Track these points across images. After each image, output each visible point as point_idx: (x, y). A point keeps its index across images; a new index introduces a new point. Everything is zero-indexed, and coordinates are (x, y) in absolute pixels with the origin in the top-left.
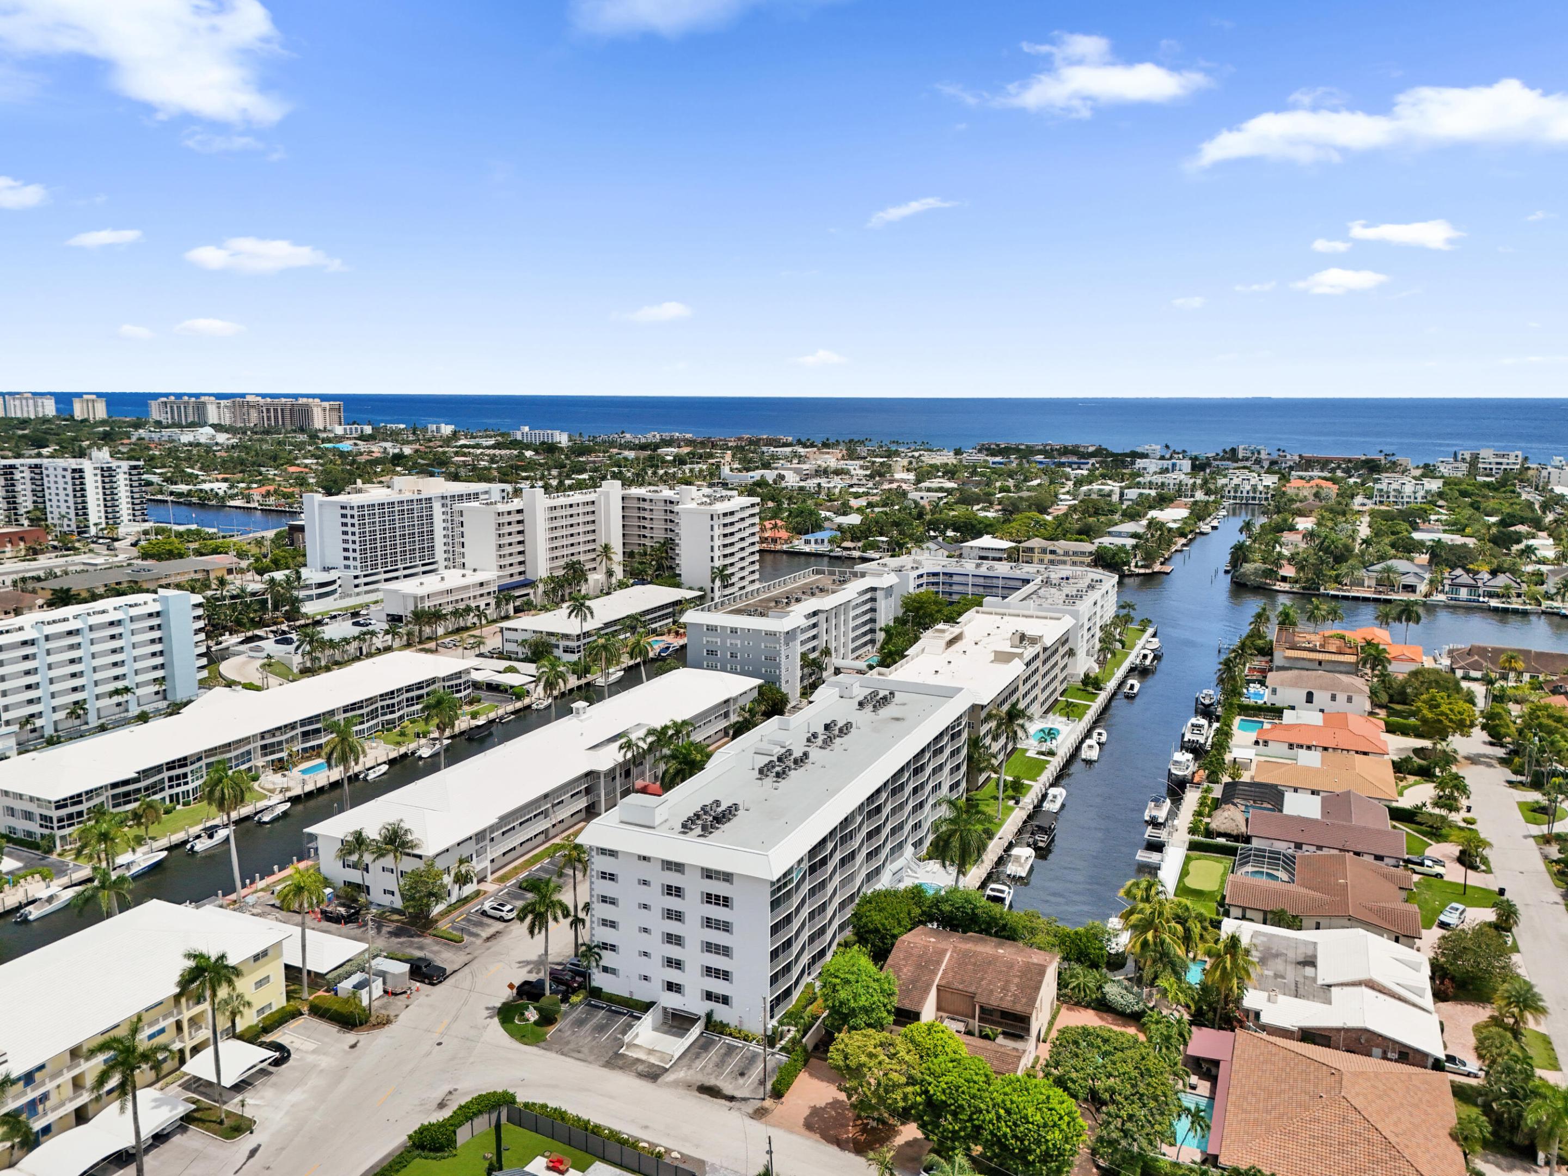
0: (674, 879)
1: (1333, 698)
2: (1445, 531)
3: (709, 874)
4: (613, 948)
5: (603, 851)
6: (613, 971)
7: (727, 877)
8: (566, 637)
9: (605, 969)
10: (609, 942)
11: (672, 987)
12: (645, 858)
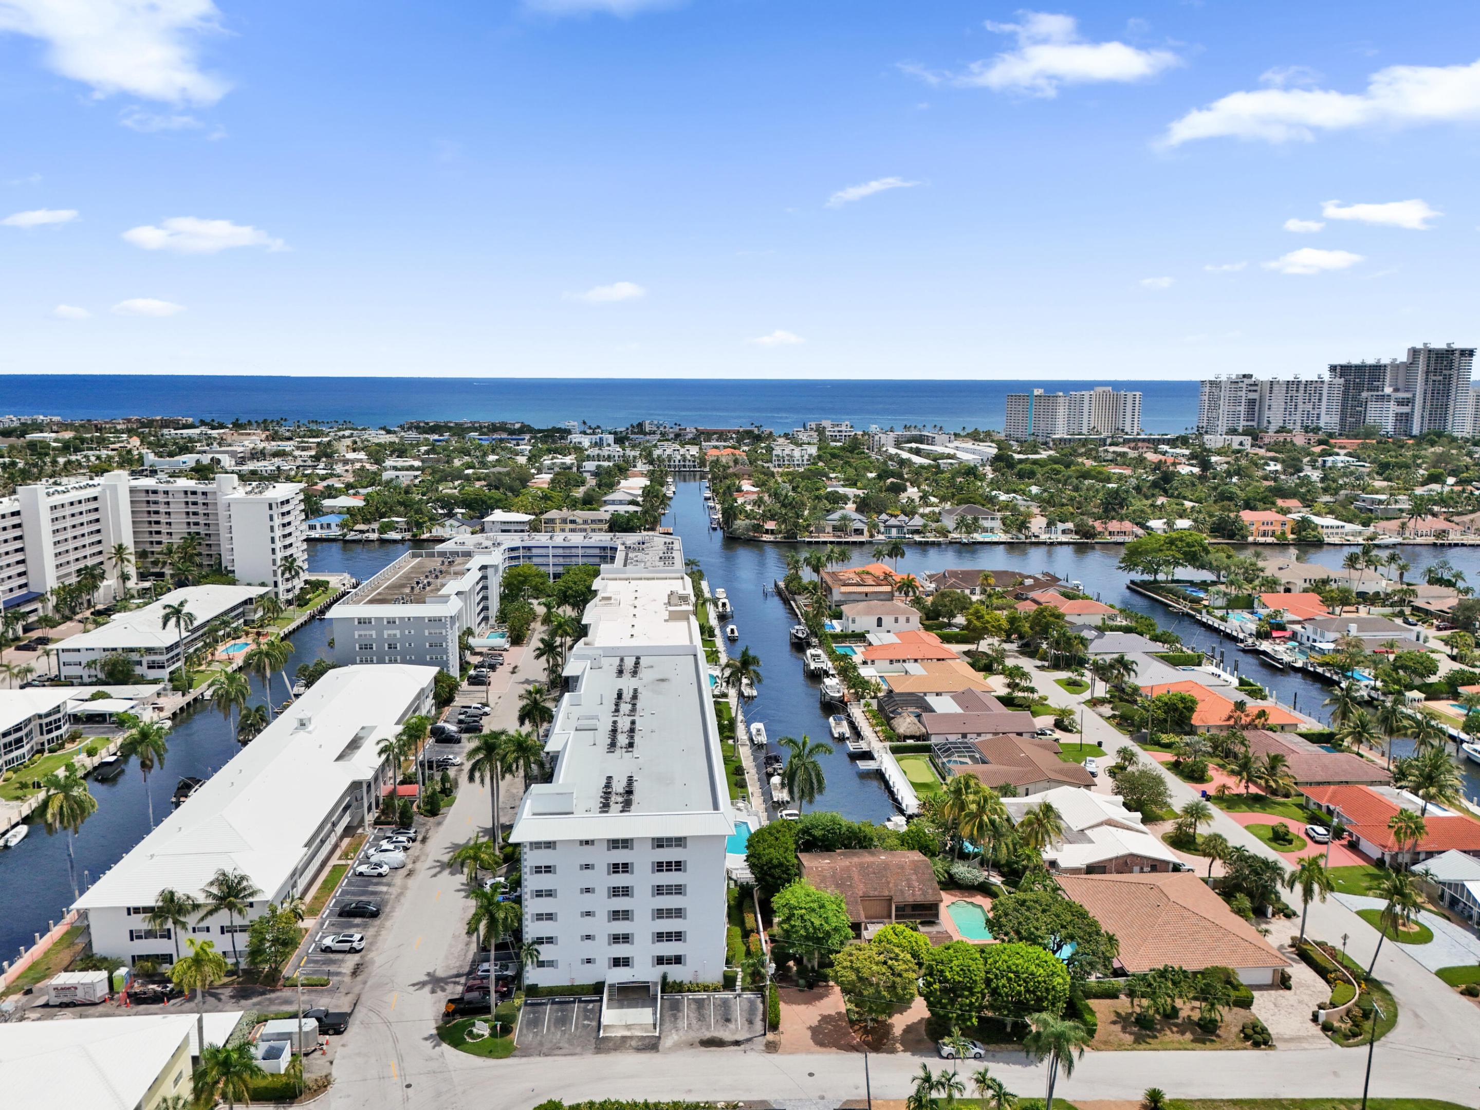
0: (620, 856)
1: (896, 620)
2: (843, 486)
3: (660, 843)
4: (550, 940)
5: (536, 845)
6: (551, 964)
7: (680, 842)
8: (150, 650)
9: (541, 964)
10: (544, 935)
11: (617, 962)
12: (587, 842)
